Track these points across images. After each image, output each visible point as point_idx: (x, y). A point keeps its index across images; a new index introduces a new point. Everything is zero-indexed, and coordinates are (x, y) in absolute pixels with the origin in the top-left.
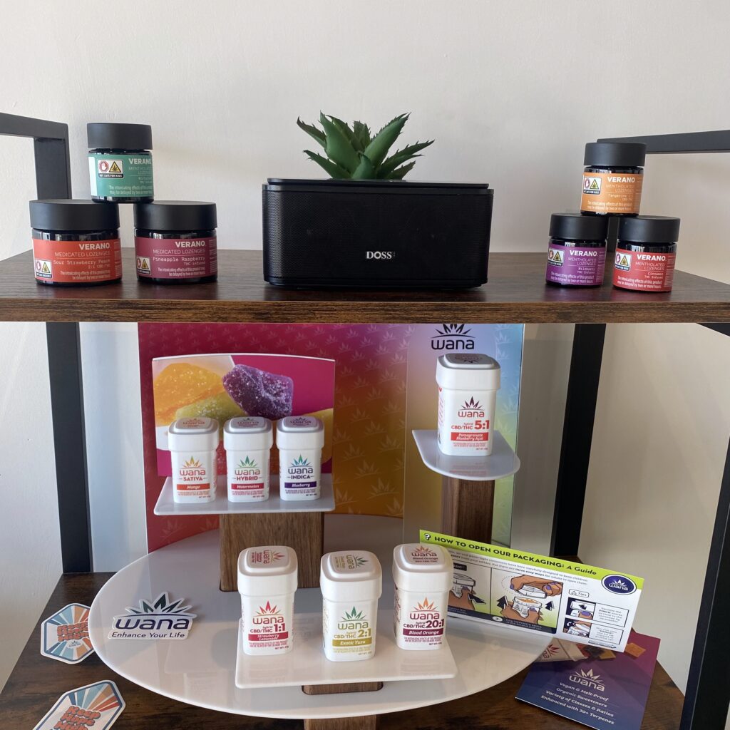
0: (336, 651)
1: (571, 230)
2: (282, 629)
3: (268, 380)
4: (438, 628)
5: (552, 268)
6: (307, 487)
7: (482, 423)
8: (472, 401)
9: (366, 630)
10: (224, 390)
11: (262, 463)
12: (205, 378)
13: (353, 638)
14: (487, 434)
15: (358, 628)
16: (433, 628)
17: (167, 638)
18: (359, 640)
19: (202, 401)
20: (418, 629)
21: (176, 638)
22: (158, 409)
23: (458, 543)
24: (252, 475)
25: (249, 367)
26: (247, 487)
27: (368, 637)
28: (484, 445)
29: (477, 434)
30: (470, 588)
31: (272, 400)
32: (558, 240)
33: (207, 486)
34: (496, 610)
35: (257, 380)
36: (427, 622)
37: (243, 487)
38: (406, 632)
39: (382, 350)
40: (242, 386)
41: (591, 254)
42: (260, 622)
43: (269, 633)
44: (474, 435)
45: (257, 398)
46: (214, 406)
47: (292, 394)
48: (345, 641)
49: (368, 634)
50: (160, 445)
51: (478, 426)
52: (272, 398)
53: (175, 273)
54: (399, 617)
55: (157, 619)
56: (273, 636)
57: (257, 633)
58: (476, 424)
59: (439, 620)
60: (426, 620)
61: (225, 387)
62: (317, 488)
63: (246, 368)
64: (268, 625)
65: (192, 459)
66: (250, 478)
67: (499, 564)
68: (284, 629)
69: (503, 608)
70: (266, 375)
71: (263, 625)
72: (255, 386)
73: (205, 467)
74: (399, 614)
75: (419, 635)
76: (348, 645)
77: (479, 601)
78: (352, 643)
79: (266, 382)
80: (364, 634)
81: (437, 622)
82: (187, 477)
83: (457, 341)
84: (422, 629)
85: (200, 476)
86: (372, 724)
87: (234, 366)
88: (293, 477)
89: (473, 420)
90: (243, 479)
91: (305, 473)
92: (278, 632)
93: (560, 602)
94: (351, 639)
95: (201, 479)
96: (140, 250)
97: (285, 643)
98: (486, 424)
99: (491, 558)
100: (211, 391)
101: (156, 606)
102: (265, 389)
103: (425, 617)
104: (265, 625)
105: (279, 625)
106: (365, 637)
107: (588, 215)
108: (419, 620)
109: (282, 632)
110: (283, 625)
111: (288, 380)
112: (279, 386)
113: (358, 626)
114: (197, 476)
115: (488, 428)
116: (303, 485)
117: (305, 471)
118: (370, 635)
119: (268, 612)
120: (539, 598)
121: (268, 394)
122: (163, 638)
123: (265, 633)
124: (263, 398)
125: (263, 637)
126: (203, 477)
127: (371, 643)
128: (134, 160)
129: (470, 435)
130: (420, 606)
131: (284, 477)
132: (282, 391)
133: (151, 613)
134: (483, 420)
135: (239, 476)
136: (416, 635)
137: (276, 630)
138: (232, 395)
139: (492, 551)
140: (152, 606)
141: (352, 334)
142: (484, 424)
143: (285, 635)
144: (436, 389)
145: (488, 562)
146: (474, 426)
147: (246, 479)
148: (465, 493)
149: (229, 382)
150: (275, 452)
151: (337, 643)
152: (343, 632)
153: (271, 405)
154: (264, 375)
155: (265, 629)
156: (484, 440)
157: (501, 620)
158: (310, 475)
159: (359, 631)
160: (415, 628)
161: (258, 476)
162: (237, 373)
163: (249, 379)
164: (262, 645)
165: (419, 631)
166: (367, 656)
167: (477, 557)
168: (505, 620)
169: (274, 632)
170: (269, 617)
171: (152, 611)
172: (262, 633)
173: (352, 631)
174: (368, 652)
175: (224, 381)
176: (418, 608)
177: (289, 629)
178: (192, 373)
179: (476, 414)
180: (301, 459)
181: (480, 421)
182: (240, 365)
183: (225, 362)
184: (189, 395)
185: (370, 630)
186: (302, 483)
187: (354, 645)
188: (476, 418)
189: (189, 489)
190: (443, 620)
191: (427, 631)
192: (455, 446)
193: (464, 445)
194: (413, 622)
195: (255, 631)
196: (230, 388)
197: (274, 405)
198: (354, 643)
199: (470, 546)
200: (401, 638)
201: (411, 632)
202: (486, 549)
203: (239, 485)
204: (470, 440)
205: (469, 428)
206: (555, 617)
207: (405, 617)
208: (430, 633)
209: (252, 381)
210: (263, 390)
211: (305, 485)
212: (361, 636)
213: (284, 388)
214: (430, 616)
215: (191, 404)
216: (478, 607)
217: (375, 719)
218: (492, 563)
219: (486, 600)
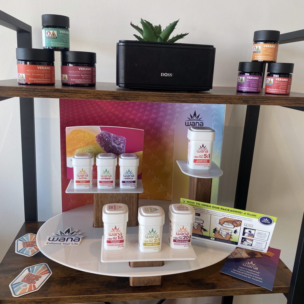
0: (145, 248)
1: (247, 68)
2: (121, 238)
3: (115, 138)
4: (188, 239)
5: (239, 85)
6: (131, 183)
7: (207, 155)
8: (203, 146)
9: (157, 239)
10: (96, 142)
11: (112, 172)
12: (88, 136)
13: (152, 242)
14: (209, 160)
15: (154, 238)
16: (186, 239)
17: (71, 245)
18: (154, 243)
19: (87, 146)
20: (180, 239)
21: (75, 245)
22: (68, 149)
23: (197, 203)
24: (108, 177)
25: (107, 132)
26: (106, 182)
27: (158, 242)
28: (207, 165)
29: (205, 160)
30: (201, 224)
31: (117, 147)
32: (242, 72)
33: (89, 182)
34: (212, 234)
35: (110, 138)
36: (184, 236)
37: (104, 182)
38: (175, 241)
39: (164, 129)
40: (104, 140)
41: (256, 78)
42: (112, 235)
43: (116, 240)
44: (203, 161)
45: (110, 145)
46: (92, 148)
47: (125, 144)
48: (148, 243)
49: (158, 241)
50: (68, 165)
51: (205, 157)
52: (117, 146)
53: (78, 81)
54: (171, 234)
55: (66, 238)
56: (117, 242)
57: (110, 240)
58: (205, 156)
59: (189, 236)
60: (183, 236)
61: (97, 140)
62: (136, 184)
63: (105, 132)
64: (116, 236)
65: (82, 170)
66: (107, 179)
67: (214, 213)
68: (122, 239)
69: (215, 233)
70: (114, 136)
71: (113, 236)
72: (110, 141)
73: (88, 173)
74: (171, 233)
75: (180, 242)
76: (150, 245)
77: (205, 230)
78: (151, 245)
79: (114, 139)
80: (157, 241)
81: (188, 236)
82: (80, 177)
83: (196, 123)
84: (181, 239)
85: (86, 177)
86: (159, 281)
87: (101, 131)
88: (126, 179)
89: (203, 154)
90: (104, 179)
91: (131, 177)
92: (120, 240)
93: (240, 229)
94: (151, 242)
95: (86, 178)
96: (63, 72)
97: (122, 244)
98: (209, 155)
99: (211, 210)
100: (91, 142)
101: (66, 233)
102: (114, 142)
103: (183, 234)
104: (114, 236)
105: (120, 236)
106: (157, 242)
107: (255, 62)
108: (180, 236)
109: (121, 239)
110: (122, 236)
111: (124, 138)
112: (120, 141)
113: (154, 237)
114: (84, 177)
115: (209, 157)
116: (130, 182)
117: (131, 176)
118: (159, 241)
119: (116, 231)
120: (231, 228)
121: (115, 144)
122: (69, 245)
123: (114, 240)
124: (113, 146)
125: (113, 242)
126: (87, 177)
127: (159, 244)
128: (62, 31)
129: (202, 161)
130: (181, 229)
131: (122, 179)
132: (121, 143)
133: (64, 235)
134: (208, 154)
135: (102, 177)
136: (179, 242)
137: (119, 239)
138: (100, 144)
139: (211, 207)
140: (64, 233)
141: (151, 121)
142: (208, 156)
143: (122, 241)
144: (188, 141)
145: (210, 212)
146: (204, 156)
147: (106, 179)
148: (199, 184)
149: (98, 139)
150: (118, 168)
151: (145, 244)
152: (148, 240)
153: (116, 149)
154: (113, 136)
155: (114, 238)
156: (207, 163)
157: (214, 239)
158: (133, 178)
159: (155, 239)
160: (178, 239)
161: (111, 178)
162: (102, 134)
163: (107, 137)
164: (112, 245)
165: (180, 240)
166: (157, 251)
167: (205, 210)
168: (216, 239)
169: (118, 239)
170: (116, 233)
171: (64, 234)
172: (113, 240)
173: (151, 239)
174: (158, 248)
175: (96, 138)
176: (180, 230)
177: (124, 238)
178: (83, 134)
179: (204, 151)
180: (129, 171)
181: (206, 154)
182: (103, 131)
183: (97, 130)
184: (81, 143)
185: (159, 239)
186: (129, 181)
187: (152, 245)
188: (204, 153)
189: (81, 183)
190: (190, 236)
191: (183, 240)
192: (195, 165)
193: (199, 165)
194: (178, 236)
195: (110, 239)
196: (99, 141)
197: (118, 149)
198: (153, 244)
199: (202, 205)
200: (172, 243)
201: (176, 241)
202: (209, 206)
203: (102, 181)
204: (202, 163)
205: (201, 157)
206: (237, 237)
207: (174, 234)
208: (185, 241)
209: (108, 138)
210: (113, 142)
211: (131, 182)
212: (155, 241)
213: (122, 142)
214: (185, 234)
215: (82, 147)
216: (205, 233)
217: (160, 278)
218: (211, 212)
219: (208, 230)
